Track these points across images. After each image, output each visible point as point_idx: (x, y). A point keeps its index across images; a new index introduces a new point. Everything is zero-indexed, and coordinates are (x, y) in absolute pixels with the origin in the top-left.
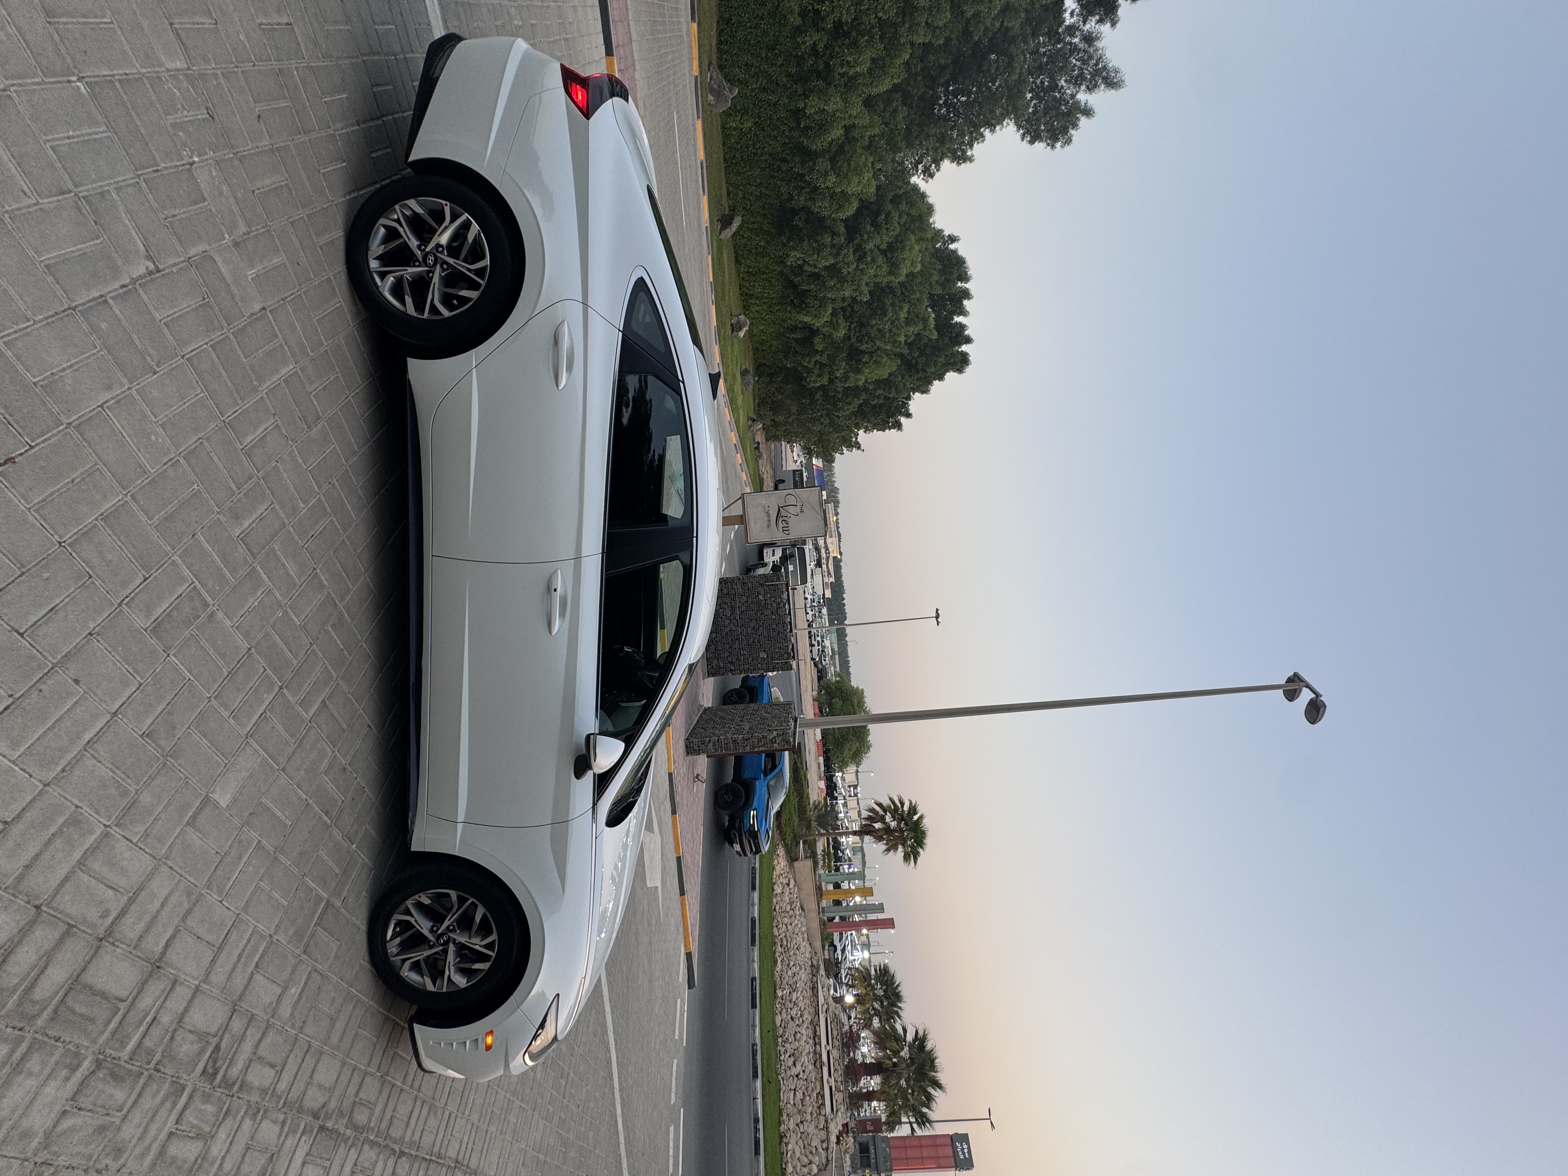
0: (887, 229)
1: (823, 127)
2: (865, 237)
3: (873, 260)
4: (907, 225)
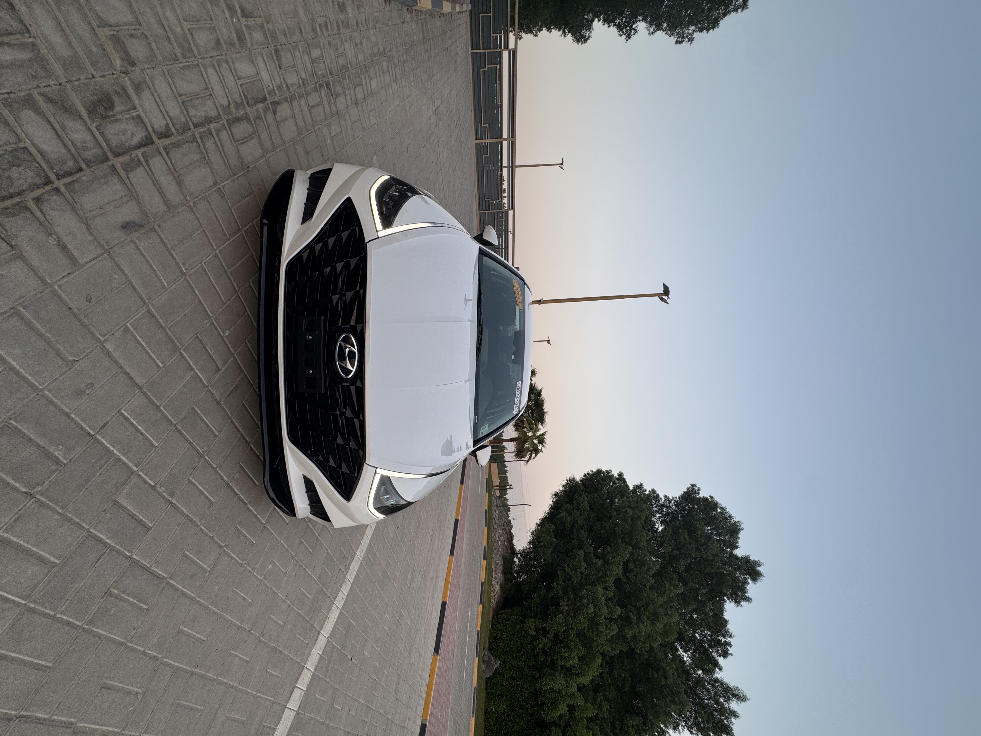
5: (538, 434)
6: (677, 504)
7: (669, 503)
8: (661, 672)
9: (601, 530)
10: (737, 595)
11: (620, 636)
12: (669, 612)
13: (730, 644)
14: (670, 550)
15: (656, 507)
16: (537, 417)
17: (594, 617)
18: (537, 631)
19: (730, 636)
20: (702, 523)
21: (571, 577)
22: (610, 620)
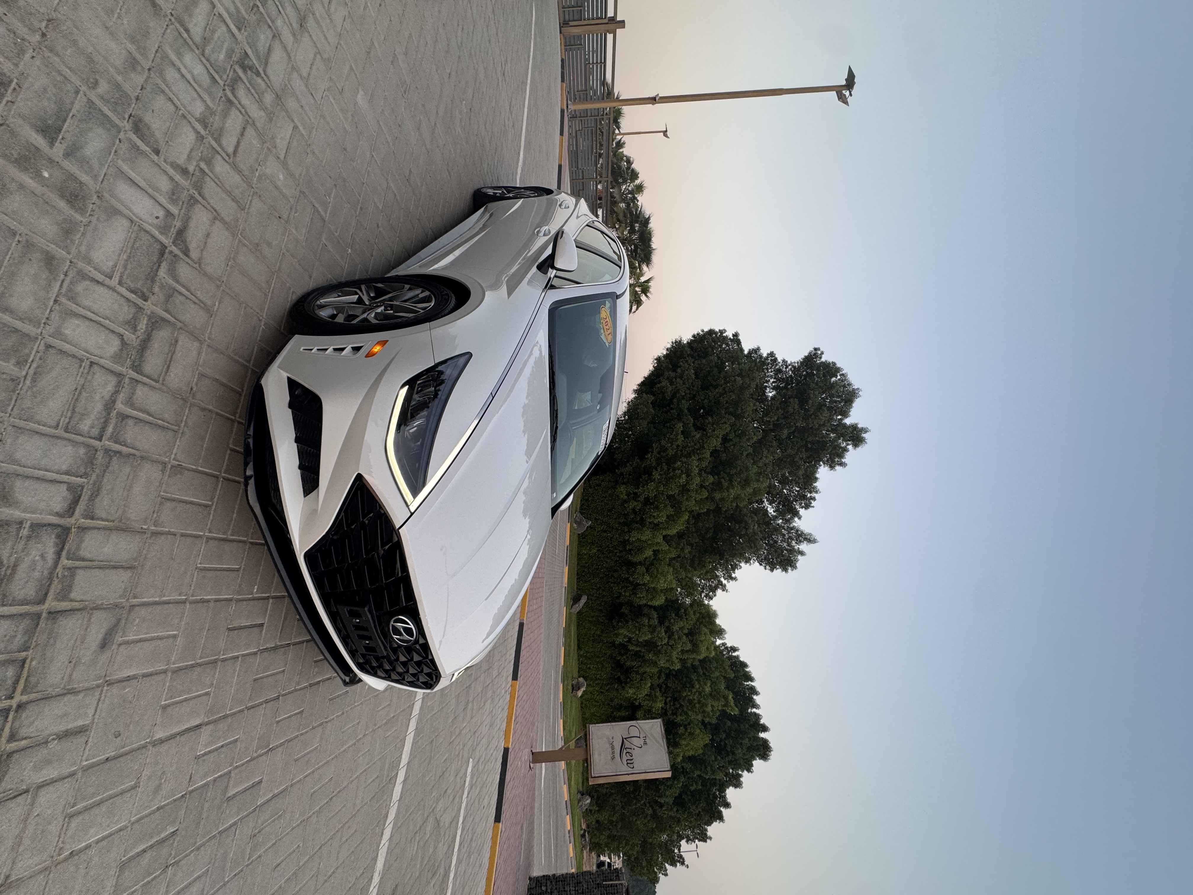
0: (687, 619)
1: (640, 550)
2: (672, 621)
3: (679, 638)
4: (700, 621)
5: (643, 279)
6: (795, 369)
7: (786, 368)
8: (743, 525)
9: (704, 400)
10: (833, 462)
11: (710, 498)
12: (761, 479)
13: (814, 499)
14: (776, 418)
15: (772, 372)
16: (642, 256)
17: (686, 485)
18: (628, 495)
19: (816, 492)
20: (817, 393)
21: (667, 449)
22: (702, 486)
